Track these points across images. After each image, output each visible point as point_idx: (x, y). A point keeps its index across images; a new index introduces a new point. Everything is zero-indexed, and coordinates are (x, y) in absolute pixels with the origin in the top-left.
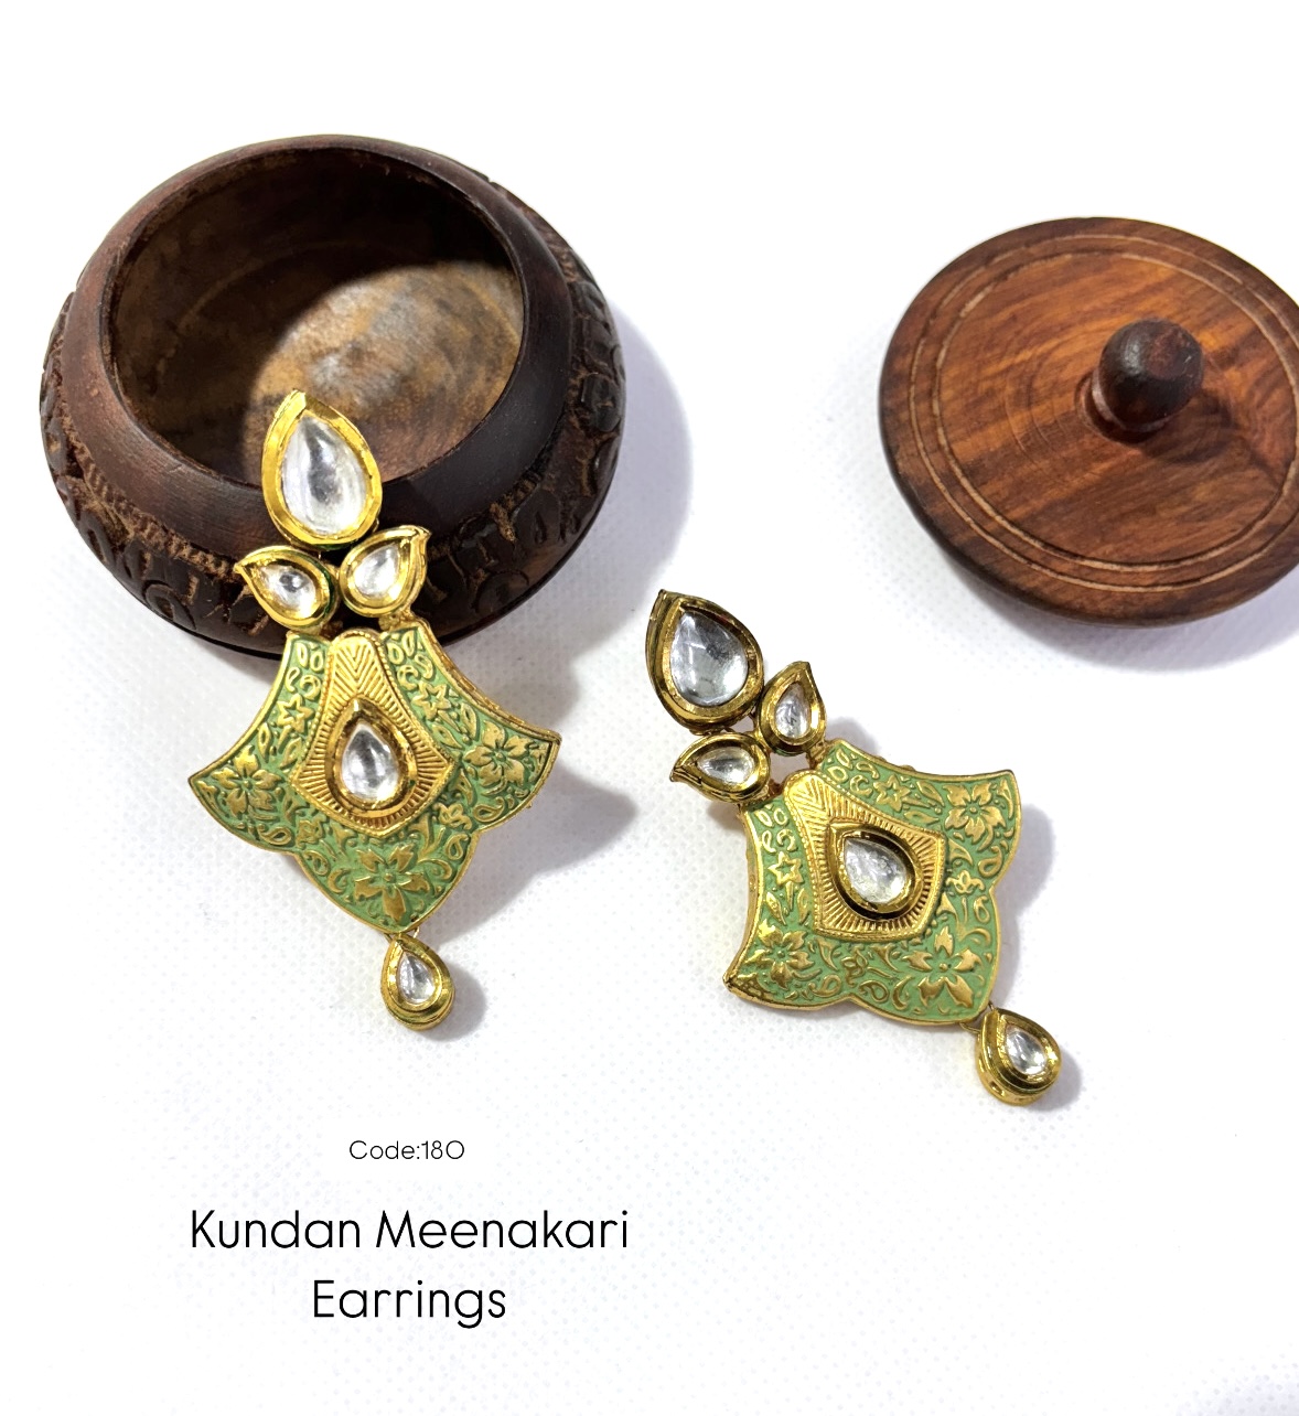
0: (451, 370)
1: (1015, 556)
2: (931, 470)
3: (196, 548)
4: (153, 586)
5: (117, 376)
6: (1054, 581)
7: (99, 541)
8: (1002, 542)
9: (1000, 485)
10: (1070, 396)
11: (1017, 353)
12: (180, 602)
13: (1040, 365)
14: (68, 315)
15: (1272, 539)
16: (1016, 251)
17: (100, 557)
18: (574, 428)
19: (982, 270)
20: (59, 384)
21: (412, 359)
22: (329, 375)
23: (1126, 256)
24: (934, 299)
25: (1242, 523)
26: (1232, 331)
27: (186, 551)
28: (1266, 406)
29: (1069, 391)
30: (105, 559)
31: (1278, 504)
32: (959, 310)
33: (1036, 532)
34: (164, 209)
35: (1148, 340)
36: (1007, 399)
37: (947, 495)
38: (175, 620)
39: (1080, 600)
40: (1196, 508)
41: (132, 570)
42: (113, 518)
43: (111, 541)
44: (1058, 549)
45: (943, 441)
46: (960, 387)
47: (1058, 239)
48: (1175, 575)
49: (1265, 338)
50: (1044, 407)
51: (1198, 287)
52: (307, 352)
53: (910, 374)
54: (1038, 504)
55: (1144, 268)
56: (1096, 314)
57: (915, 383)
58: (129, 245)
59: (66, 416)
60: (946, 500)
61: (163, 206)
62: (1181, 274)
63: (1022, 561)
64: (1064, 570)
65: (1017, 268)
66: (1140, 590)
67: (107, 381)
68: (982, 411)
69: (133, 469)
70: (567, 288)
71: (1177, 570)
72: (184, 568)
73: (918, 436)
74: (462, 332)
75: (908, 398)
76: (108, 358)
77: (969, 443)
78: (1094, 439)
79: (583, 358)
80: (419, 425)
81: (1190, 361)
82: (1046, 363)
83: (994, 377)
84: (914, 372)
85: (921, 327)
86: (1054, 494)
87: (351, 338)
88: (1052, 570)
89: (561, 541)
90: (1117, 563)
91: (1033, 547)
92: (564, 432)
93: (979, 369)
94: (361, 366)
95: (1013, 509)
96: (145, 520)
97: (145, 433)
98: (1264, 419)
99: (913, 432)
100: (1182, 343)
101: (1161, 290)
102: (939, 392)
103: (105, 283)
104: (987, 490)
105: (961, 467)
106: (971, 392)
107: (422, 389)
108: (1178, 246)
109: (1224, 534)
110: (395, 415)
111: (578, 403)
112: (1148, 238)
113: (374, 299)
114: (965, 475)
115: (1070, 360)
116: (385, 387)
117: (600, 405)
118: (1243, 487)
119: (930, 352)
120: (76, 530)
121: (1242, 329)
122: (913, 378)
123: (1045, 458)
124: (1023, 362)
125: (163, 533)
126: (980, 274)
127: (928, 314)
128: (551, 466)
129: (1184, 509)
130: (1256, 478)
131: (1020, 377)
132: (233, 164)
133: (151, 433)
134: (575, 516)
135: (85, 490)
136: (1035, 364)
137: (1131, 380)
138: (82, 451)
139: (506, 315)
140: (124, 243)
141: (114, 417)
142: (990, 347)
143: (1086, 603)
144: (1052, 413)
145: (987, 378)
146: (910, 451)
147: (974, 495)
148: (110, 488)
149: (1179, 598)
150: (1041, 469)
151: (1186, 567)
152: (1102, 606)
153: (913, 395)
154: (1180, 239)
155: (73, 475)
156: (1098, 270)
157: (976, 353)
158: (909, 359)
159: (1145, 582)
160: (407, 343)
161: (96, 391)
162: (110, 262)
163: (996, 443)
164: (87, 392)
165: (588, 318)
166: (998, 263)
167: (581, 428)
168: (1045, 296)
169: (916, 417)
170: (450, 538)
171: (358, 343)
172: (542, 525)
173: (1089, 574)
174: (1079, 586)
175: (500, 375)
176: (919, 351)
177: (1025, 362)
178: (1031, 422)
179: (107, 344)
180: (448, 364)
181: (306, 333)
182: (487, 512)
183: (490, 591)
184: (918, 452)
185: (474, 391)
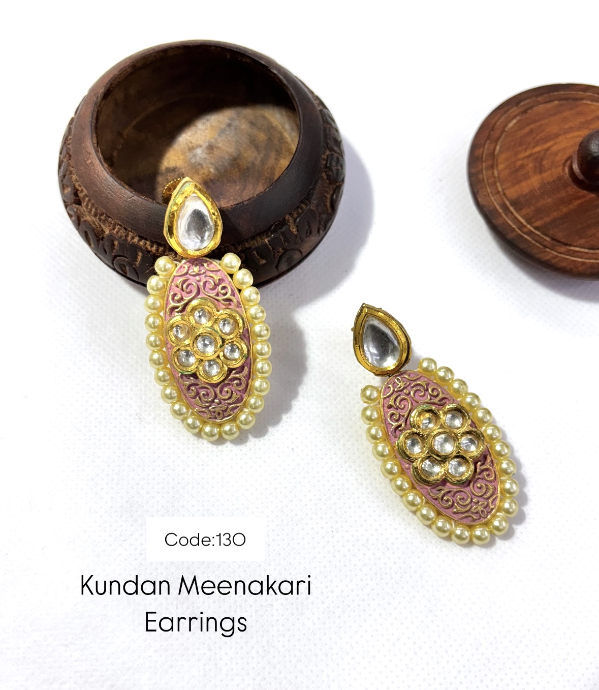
0: (258, 156)
1: (538, 244)
2: (496, 203)
3: (141, 238)
4: (118, 258)
5: (100, 154)
6: (557, 256)
7: (90, 236)
8: (531, 237)
9: (529, 210)
10: (561, 168)
11: (534, 147)
12: (132, 266)
13: (545, 154)
14: (72, 126)
16: (531, 99)
17: (90, 245)
18: (324, 179)
19: (515, 108)
20: (70, 159)
21: (238, 150)
22: (198, 158)
23: (585, 102)
24: (493, 121)
27: (136, 240)
29: (560, 166)
30: (93, 246)
32: (505, 127)
33: (548, 233)
34: (120, 74)
36: (530, 169)
37: (503, 215)
38: (128, 275)
39: (570, 266)
41: (107, 250)
42: (97, 225)
43: (96, 236)
44: (560, 242)
45: (500, 189)
46: (507, 163)
47: (551, 94)
50: (548, 173)
52: (187, 147)
54: (547, 219)
55: (593, 107)
56: (571, 130)
57: (485, 162)
58: (104, 91)
59: (74, 175)
60: (503, 217)
61: (119, 73)
63: (541, 246)
64: (562, 252)
65: (531, 108)
67: (95, 155)
68: (517, 174)
69: (109, 199)
70: (319, 112)
72: (135, 248)
73: (488, 186)
74: (262, 137)
75: (482, 169)
76: (95, 145)
77: (513, 190)
78: (573, 189)
79: (327, 146)
80: (243, 182)
82: (548, 152)
83: (523, 159)
84: (484, 156)
85: (487, 135)
86: (555, 214)
87: (208, 140)
88: (556, 251)
89: (318, 235)
90: (587, 248)
91: (546, 240)
92: (320, 181)
93: (516, 155)
95: (535, 222)
96: (115, 225)
97: (116, 181)
99: (485, 185)
102: (497, 166)
103: (93, 109)
104: (524, 212)
105: (509, 201)
106: (513, 166)
107: (244, 164)
111: (326, 166)
112: (594, 93)
113: (219, 121)
114: (512, 206)
115: (560, 152)
116: (226, 164)
117: (336, 168)
119: (492, 147)
120: (77, 232)
122: (484, 159)
123: (550, 198)
125: (125, 231)
126: (514, 110)
127: (490, 129)
128: (314, 197)
131: (536, 159)
132: (153, 53)
133: (118, 181)
134: (324, 222)
135: (83, 211)
136: (542, 154)
137: (595, 158)
138: (82, 191)
140: (102, 91)
141: (99, 173)
142: (521, 144)
143: (574, 268)
144: (552, 176)
145: (519, 160)
146: (484, 194)
147: (517, 215)
148: (96, 209)
150: (548, 203)
152: (581, 269)
153: (484, 167)
155: (76, 204)
156: (571, 109)
157: (515, 148)
158: (481, 150)
160: (236, 142)
161: (90, 161)
162: (95, 99)
163: (526, 191)
164: (85, 162)
165: (329, 126)
166: (523, 105)
167: (327, 179)
168: (546, 121)
169: (487, 178)
170: (266, 232)
171: (211, 142)
172: (309, 227)
173: (574, 254)
174: (568, 259)
175: (282, 157)
176: (486, 146)
177: (538, 152)
178: (543, 181)
179: (95, 138)
180: (256, 152)
181: (186, 138)
182: (284, 219)
183: (284, 260)
184: (488, 194)
185: (269, 165)
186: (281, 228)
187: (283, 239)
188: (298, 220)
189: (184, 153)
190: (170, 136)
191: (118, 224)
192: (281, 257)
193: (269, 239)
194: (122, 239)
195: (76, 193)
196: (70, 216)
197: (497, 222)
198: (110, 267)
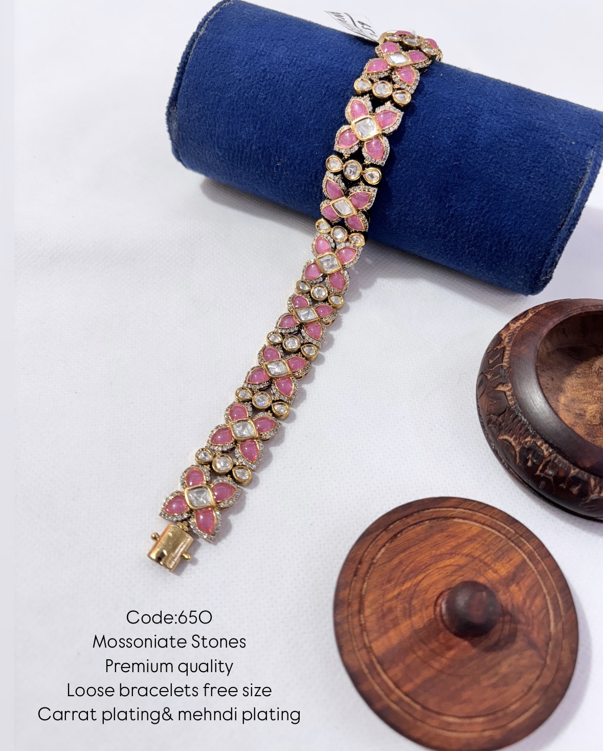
1: (407, 716)
2: (361, 660)
8: (400, 707)
9: (398, 669)
10: (431, 609)
11: (403, 583)
13: (415, 591)
15: (543, 695)
23: (456, 520)
24: (360, 553)
25: (527, 685)
26: (512, 563)
28: (533, 608)
29: (431, 605)
32: (373, 559)
33: (418, 699)
36: (399, 613)
37: (370, 677)
40: (502, 678)
44: (431, 710)
45: (367, 641)
46: (374, 607)
47: (422, 512)
49: (529, 566)
50: (418, 617)
51: (494, 536)
53: (349, 600)
54: (418, 681)
55: (465, 527)
56: (443, 556)
57: (351, 605)
62: (484, 529)
63: (411, 720)
64: (435, 725)
65: (401, 532)
66: (476, 735)
68: (384, 619)
71: (493, 720)
73: (353, 639)
75: (348, 616)
77: (380, 642)
78: (446, 636)
82: (418, 589)
83: (391, 600)
84: (351, 599)
85: (354, 569)
88: (428, 724)
90: (460, 717)
91: (417, 709)
93: (384, 595)
95: (406, 685)
98: (533, 616)
101: (475, 540)
102: (364, 611)
104: (391, 673)
105: (376, 657)
106: (380, 609)
109: (518, 694)
114: (379, 664)
115: (431, 586)
118: (527, 662)
119: (358, 586)
121: (517, 560)
122: (350, 603)
123: (421, 649)
124: (406, 589)
127: (357, 562)
129: (495, 679)
130: (532, 655)
136: (413, 589)
142: (389, 581)
144: (423, 620)
145: (388, 601)
146: (349, 648)
151: (499, 717)
153: (350, 613)
156: (443, 530)
157: (383, 584)
158: (348, 591)
159: (479, 729)
163: (395, 642)
166: (391, 530)
168: (416, 548)
169: (353, 626)
173: (447, 726)
176: (353, 586)
177: (408, 589)
178: (412, 626)
184: (354, 648)
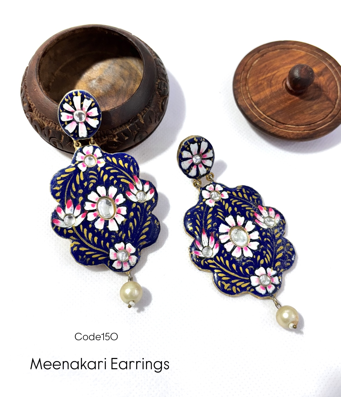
0: (124, 83)
1: (269, 124)
2: (247, 104)
4: (52, 138)
5: (41, 85)
6: (279, 130)
7: (38, 128)
8: (265, 121)
9: (264, 107)
11: (267, 74)
12: (59, 142)
13: (273, 77)
14: (27, 71)
15: (333, 119)
16: (266, 49)
17: (38, 132)
18: (157, 94)
19: (257, 54)
21: (114, 80)
22: (93, 85)
24: (246, 61)
25: (325, 115)
26: (320, 68)
27: (61, 129)
28: (330, 86)
29: (281, 83)
30: (39, 133)
31: (334, 110)
32: (252, 64)
33: (274, 118)
34: (51, 44)
35: (300, 69)
36: (265, 85)
37: (251, 110)
38: (58, 147)
39: (286, 135)
40: (314, 111)
41: (46, 135)
42: (41, 122)
43: (41, 128)
44: (280, 122)
45: (249, 96)
46: (253, 83)
47: (276, 46)
48: (309, 128)
49: (329, 69)
50: (274, 87)
52: (88, 79)
53: (240, 80)
54: (274, 111)
55: (297, 53)
56: (286, 64)
57: (241, 82)
58: (43, 53)
59: (28, 96)
60: (251, 111)
61: (51, 43)
62: (307, 54)
63: (271, 125)
64: (282, 128)
65: (266, 54)
66: (301, 132)
67: (39, 86)
68: (258, 88)
69: (46, 109)
70: (154, 60)
71: (310, 127)
72: (60, 133)
73: (243, 95)
74: (126, 73)
75: (240, 86)
76: (38, 81)
77: (256, 97)
78: (287, 95)
79: (159, 77)
80: (117, 97)
81: (311, 74)
83: (262, 80)
84: (241, 80)
85: (242, 68)
86: (278, 108)
87: (98, 76)
88: (278, 128)
89: (155, 123)
90: (295, 125)
91: (273, 122)
92: (155, 96)
94: (101, 82)
95: (268, 113)
96: (50, 122)
97: (49, 99)
100: (309, 70)
101: (302, 58)
102: (248, 84)
103: (37, 62)
104: (261, 108)
105: (254, 103)
106: (256, 84)
107: (117, 87)
108: (306, 47)
109: (321, 118)
110: (110, 94)
111: (158, 88)
112: (298, 45)
113: (104, 66)
114: (255, 105)
115: (281, 76)
116: (108, 88)
117: (163, 89)
118: (326, 106)
119: (245, 74)
120: (31, 126)
121: (323, 67)
122: (241, 81)
123: (275, 100)
124: (268, 76)
125: (55, 125)
126: (257, 55)
127: (244, 65)
128: (152, 104)
129: (311, 112)
130: (328, 104)
131: (268, 80)
132: (67, 32)
133: (51, 99)
134: (158, 117)
135: (33, 115)
137: (297, 79)
138: (33, 105)
139: (138, 68)
140: (41, 53)
141: (41, 96)
142: (260, 73)
143: (287, 135)
144: (277, 89)
145: (259, 81)
146: (241, 99)
147: (258, 109)
148: (40, 114)
149: (311, 134)
150: (274, 103)
151: (312, 126)
152: (291, 136)
153: (241, 85)
154: (306, 45)
155: (30, 111)
156: (286, 53)
157: (257, 74)
158: (240, 76)
159: (302, 130)
160: (113, 76)
161: (36, 89)
162: (38, 57)
163: (263, 97)
164: (33, 90)
165: (159, 67)
166: (261, 52)
167: (159, 94)
168: (273, 60)
169: (242, 90)
170: (128, 122)
171: (100, 77)
172: (150, 119)
173: (288, 128)
174: (285, 131)
175: (137, 83)
176: (242, 74)
177: (270, 76)
178: (272, 91)
179: (38, 77)
180: (123, 81)
181: (87, 75)
182: (137, 116)
183: (138, 136)
184: (243, 99)
185: (130, 87)
186: (136, 120)
187: (136, 126)
188: (144, 116)
189: (86, 83)
190: (79, 74)
191: (51, 121)
192: (136, 135)
193: (129, 126)
194: (54, 129)
195: (29, 106)
196: (28, 118)
197: (248, 113)
198: (48, 143)
